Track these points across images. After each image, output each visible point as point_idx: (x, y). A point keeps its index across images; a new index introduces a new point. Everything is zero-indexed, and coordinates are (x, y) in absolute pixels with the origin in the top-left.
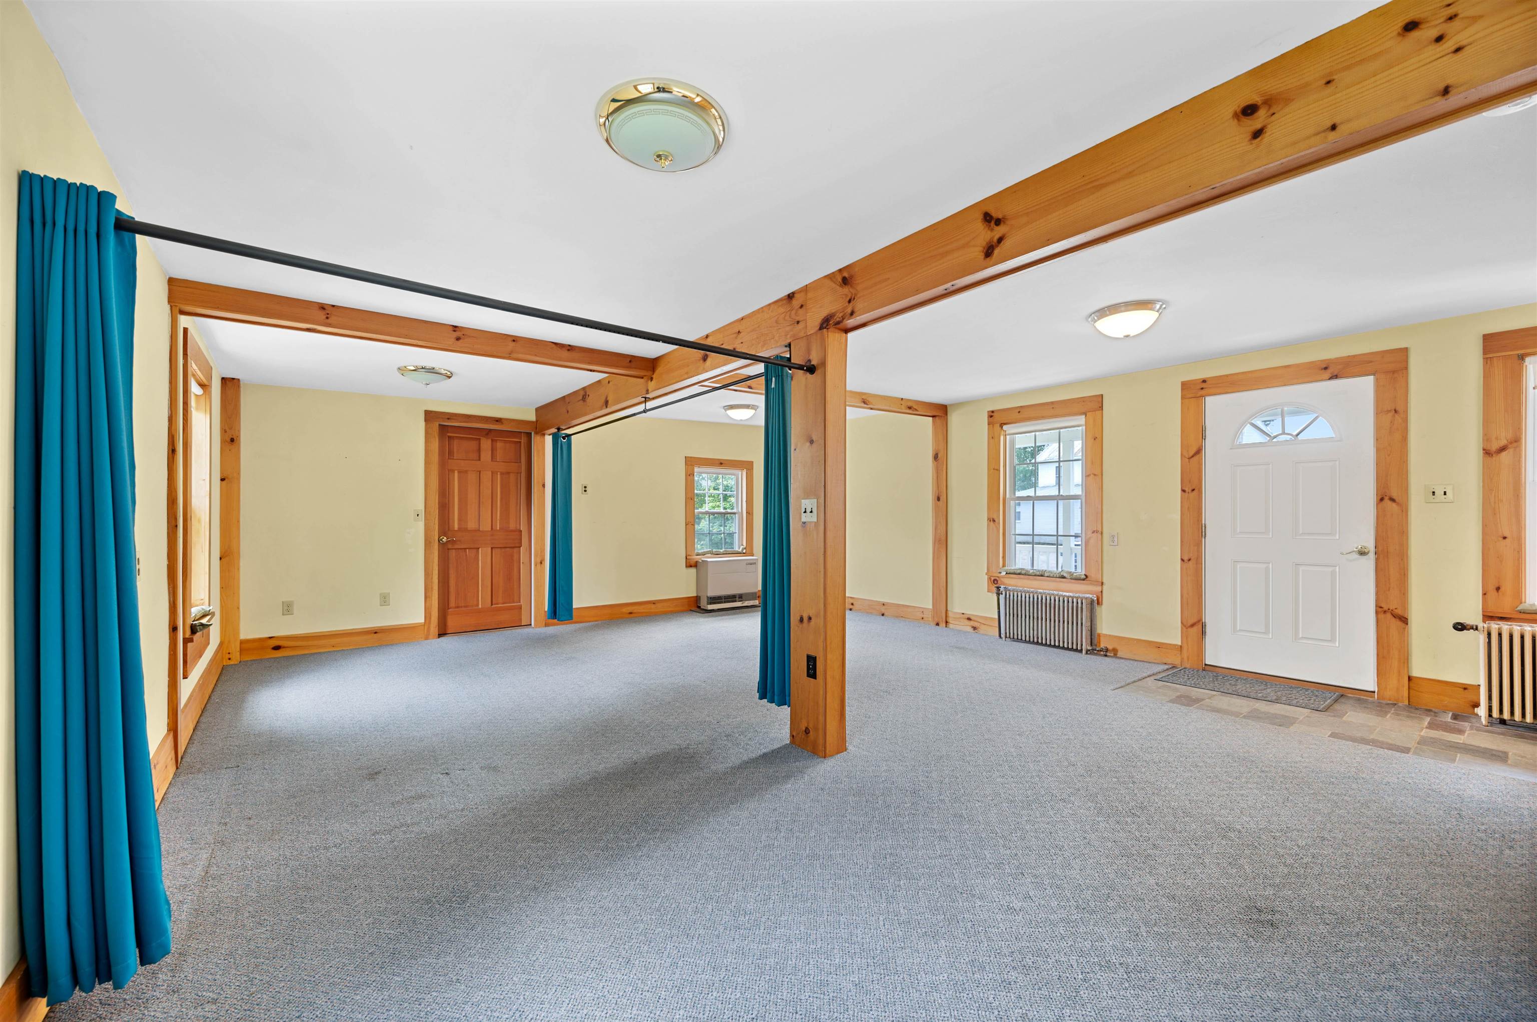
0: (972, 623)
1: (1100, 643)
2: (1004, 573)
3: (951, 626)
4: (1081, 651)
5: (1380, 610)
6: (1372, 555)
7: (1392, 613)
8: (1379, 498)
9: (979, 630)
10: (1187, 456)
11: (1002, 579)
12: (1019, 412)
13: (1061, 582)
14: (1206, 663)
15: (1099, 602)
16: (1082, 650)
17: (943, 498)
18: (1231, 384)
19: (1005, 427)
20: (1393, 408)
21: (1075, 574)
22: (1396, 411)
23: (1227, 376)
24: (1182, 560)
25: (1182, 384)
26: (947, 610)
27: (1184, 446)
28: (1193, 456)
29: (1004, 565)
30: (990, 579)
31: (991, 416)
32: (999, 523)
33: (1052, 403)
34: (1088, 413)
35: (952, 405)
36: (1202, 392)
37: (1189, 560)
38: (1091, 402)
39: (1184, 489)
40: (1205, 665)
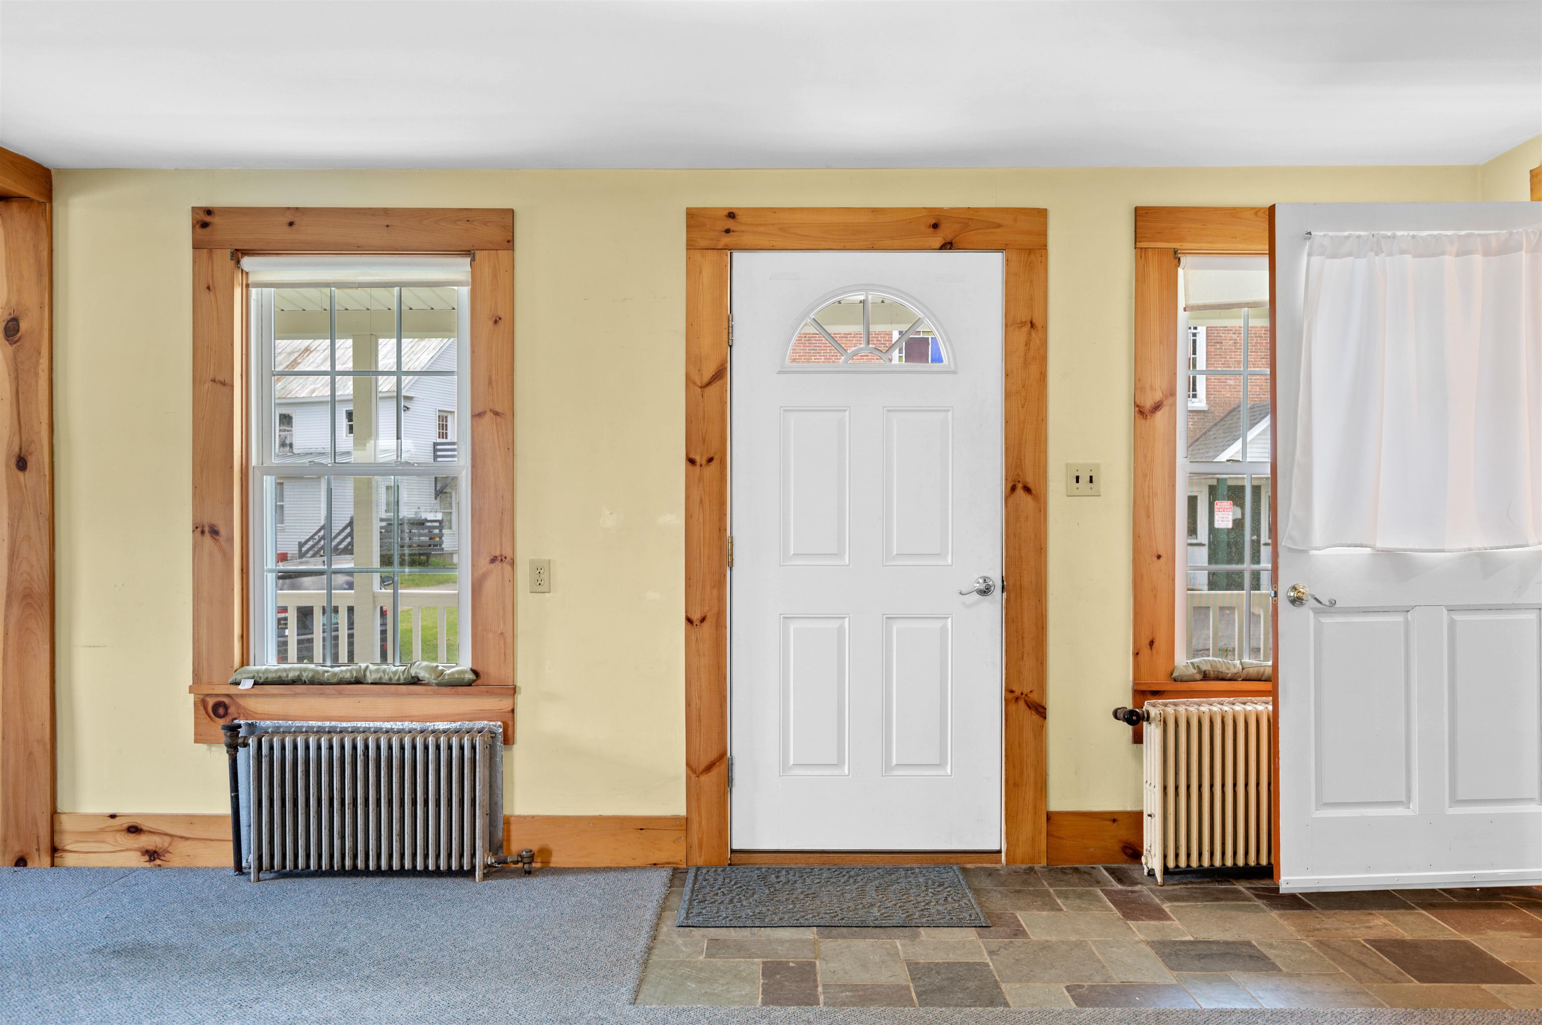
0: (145, 841)
1: (509, 840)
2: (247, 684)
3: (70, 860)
4: (471, 873)
5: (1011, 696)
6: (997, 592)
7: (1026, 702)
8: (1010, 485)
9: (168, 856)
10: (700, 385)
11: (241, 701)
12: (291, 224)
13: (410, 694)
14: (734, 847)
15: (508, 739)
16: (473, 867)
17: (39, 458)
18: (781, 229)
19: (247, 262)
20: (1029, 319)
21: (448, 672)
22: (1032, 325)
23: (774, 210)
24: (689, 620)
25: (688, 214)
26: (54, 813)
27: (693, 359)
28: (709, 384)
29: (244, 662)
30: (201, 703)
31: (205, 225)
32: (231, 539)
33: (386, 212)
34: (478, 254)
35: (69, 173)
36: (726, 240)
37: (703, 620)
38: (485, 224)
39: (692, 456)
40: (733, 851)
